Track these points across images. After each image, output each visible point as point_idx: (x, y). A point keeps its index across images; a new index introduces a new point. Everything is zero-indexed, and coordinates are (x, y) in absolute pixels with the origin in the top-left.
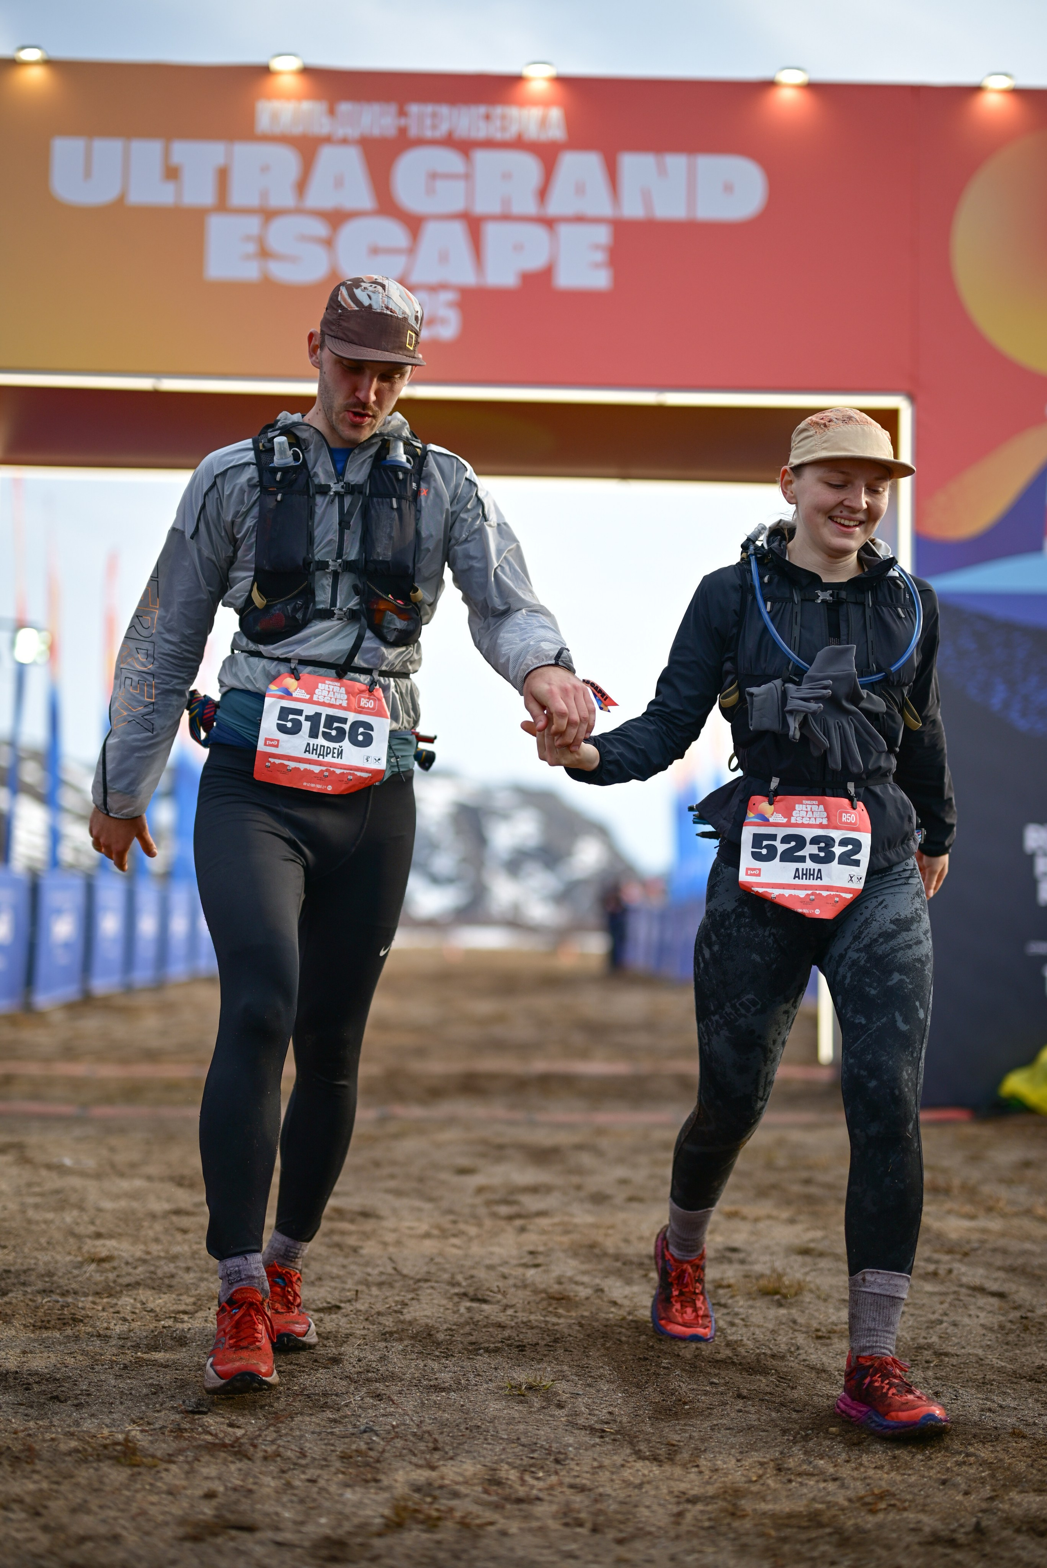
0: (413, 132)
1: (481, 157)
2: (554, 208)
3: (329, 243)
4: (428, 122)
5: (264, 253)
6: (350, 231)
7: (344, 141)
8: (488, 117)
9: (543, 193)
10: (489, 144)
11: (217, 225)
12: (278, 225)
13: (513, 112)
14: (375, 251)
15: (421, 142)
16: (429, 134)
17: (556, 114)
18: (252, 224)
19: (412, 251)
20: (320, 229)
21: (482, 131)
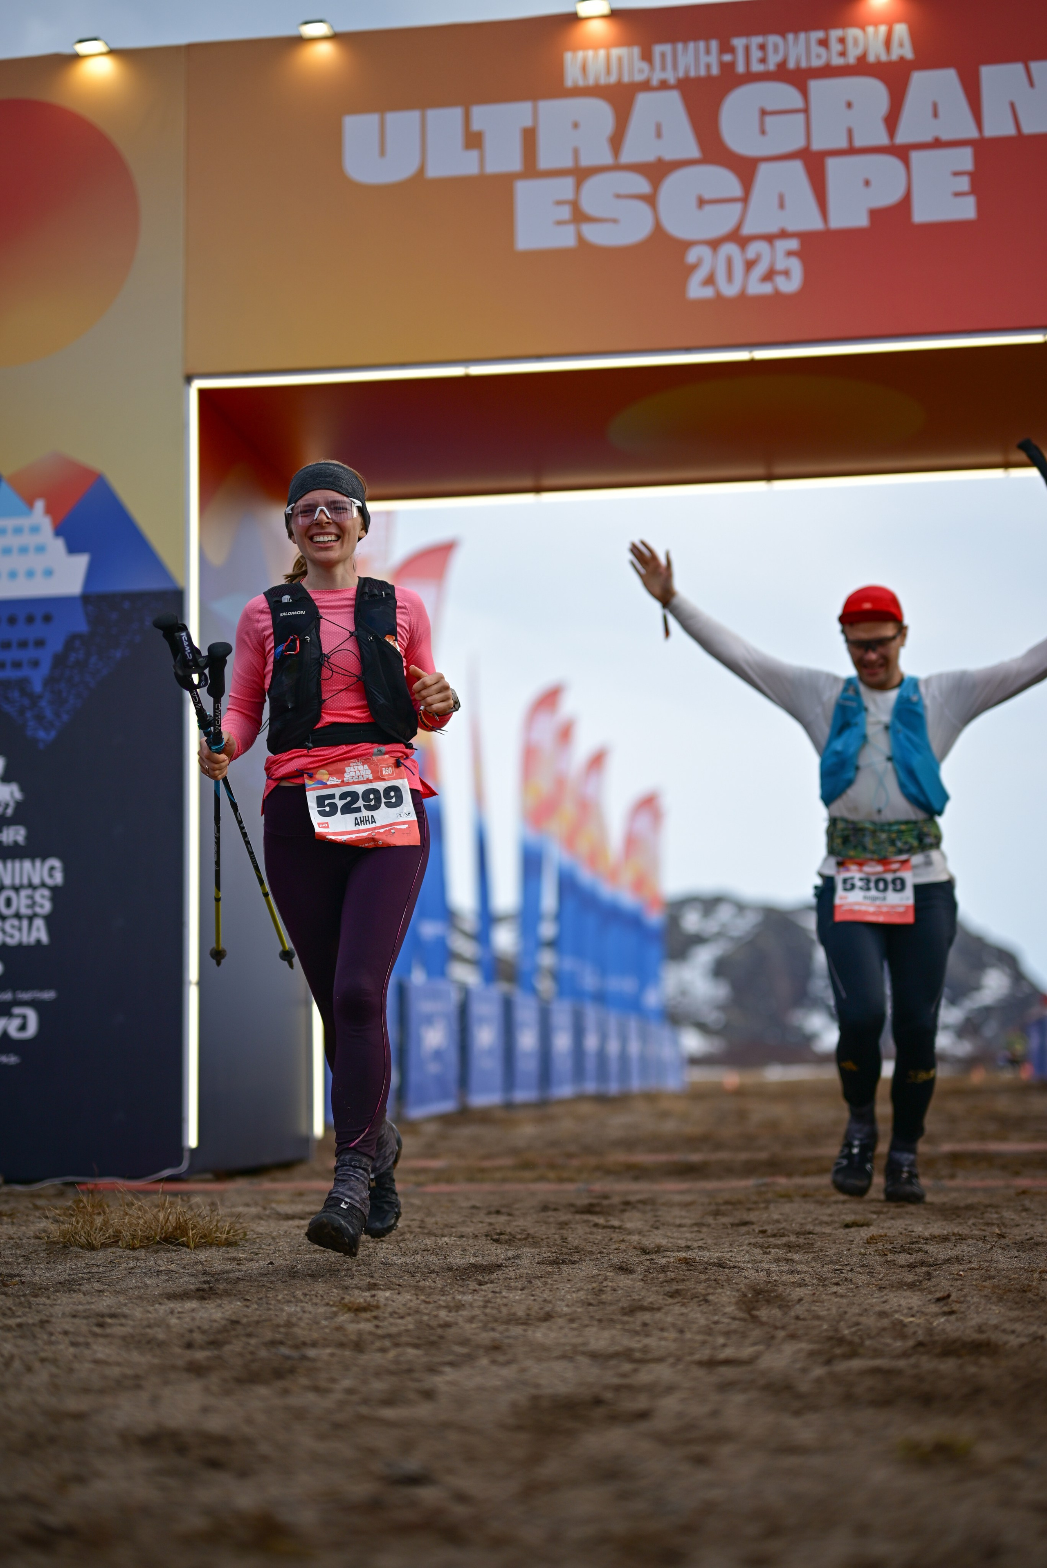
0: (741, 68)
1: (815, 86)
2: (902, 137)
3: (651, 200)
4: (756, 54)
5: (579, 216)
6: (672, 183)
7: (664, 85)
8: (824, 43)
9: (892, 121)
10: (828, 72)
11: (523, 189)
12: (592, 184)
13: (853, 32)
14: (702, 202)
15: (751, 77)
16: (756, 67)
17: (901, 30)
18: (565, 187)
19: (745, 199)
20: (642, 185)
21: (818, 59)
